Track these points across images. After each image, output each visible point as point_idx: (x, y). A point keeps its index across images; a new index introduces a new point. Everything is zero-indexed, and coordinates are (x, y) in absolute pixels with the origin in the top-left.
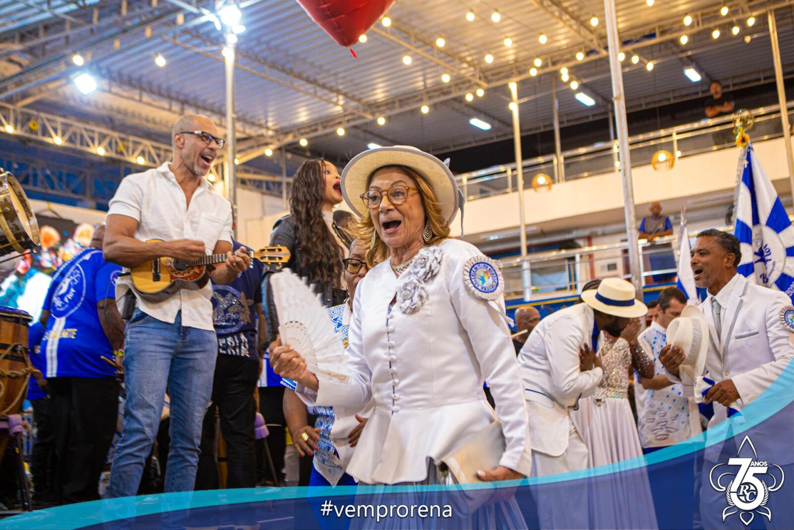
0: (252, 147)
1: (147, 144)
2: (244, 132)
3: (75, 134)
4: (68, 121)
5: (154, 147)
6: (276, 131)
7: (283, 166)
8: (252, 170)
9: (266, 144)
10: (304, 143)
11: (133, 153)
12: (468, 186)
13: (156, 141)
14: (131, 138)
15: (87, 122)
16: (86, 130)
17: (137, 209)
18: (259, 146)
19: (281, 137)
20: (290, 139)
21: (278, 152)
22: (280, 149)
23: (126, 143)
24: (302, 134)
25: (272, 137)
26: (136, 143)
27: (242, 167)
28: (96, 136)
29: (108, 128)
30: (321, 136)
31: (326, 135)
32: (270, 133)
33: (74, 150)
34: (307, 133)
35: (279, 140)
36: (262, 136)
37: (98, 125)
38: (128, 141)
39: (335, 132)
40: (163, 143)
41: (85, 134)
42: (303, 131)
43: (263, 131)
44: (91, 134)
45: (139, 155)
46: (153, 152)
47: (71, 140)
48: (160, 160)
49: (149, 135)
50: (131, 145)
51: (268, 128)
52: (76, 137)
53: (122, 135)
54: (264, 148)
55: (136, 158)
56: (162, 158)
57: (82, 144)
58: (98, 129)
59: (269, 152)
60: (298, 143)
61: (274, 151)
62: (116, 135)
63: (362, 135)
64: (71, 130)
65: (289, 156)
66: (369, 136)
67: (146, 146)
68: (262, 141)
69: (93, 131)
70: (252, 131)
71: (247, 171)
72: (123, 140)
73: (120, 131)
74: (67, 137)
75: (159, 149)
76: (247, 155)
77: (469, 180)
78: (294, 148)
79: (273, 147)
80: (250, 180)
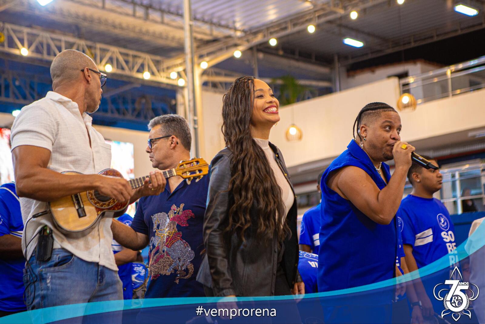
0: (221, 50)
1: (115, 51)
2: (211, 35)
3: (41, 44)
4: (35, 31)
5: (121, 54)
6: (244, 31)
7: (255, 66)
8: (223, 72)
9: (236, 45)
10: (273, 42)
11: (101, 61)
12: (452, 78)
13: (125, 47)
14: (99, 46)
15: (53, 32)
16: (53, 39)
17: (51, 140)
18: (228, 48)
19: (250, 37)
20: (259, 39)
21: (249, 53)
22: (251, 49)
23: (93, 51)
24: (271, 33)
25: (240, 38)
26: (104, 51)
27: (213, 70)
28: (63, 45)
29: (74, 36)
30: (292, 34)
31: (298, 32)
32: (239, 34)
33: (41, 61)
34: (276, 32)
35: (248, 41)
36: (229, 37)
37: (64, 34)
38: (95, 48)
39: (305, 30)
40: (131, 49)
41: (52, 44)
42: (272, 30)
43: (231, 32)
44: (58, 43)
45: (107, 63)
46: (121, 58)
47: (38, 50)
48: (128, 67)
49: (117, 41)
50: (98, 53)
51: (236, 29)
52: (43, 47)
53: (89, 43)
54: (232, 49)
55: (105, 66)
56: (131, 64)
57: (49, 54)
58: (64, 38)
59: (237, 54)
60: (267, 43)
61: (243, 52)
62: (83, 43)
63: (336, 30)
64: (38, 40)
65: (261, 56)
66: (343, 30)
67: (114, 52)
68: (232, 42)
69: (60, 41)
70: (218, 33)
71: (217, 74)
72: (90, 47)
73: (86, 39)
74: (33, 47)
75: (127, 55)
76: (216, 58)
77: (452, 73)
78: (264, 48)
79: (242, 48)
80: (221, 83)
